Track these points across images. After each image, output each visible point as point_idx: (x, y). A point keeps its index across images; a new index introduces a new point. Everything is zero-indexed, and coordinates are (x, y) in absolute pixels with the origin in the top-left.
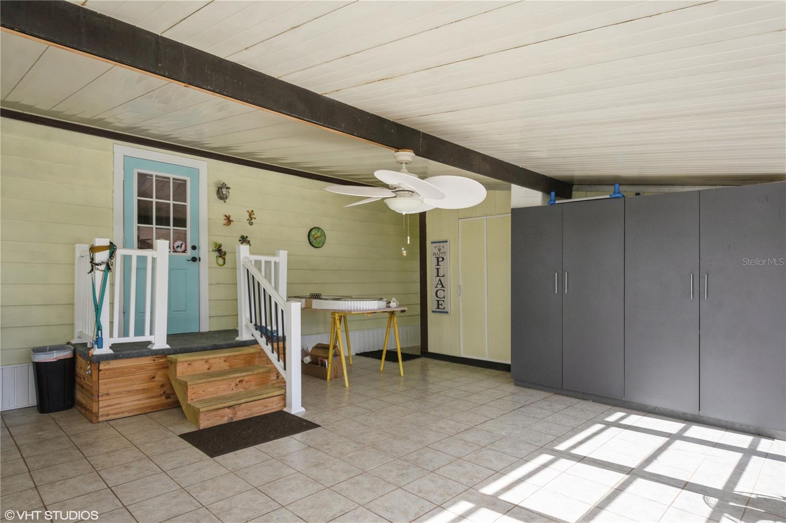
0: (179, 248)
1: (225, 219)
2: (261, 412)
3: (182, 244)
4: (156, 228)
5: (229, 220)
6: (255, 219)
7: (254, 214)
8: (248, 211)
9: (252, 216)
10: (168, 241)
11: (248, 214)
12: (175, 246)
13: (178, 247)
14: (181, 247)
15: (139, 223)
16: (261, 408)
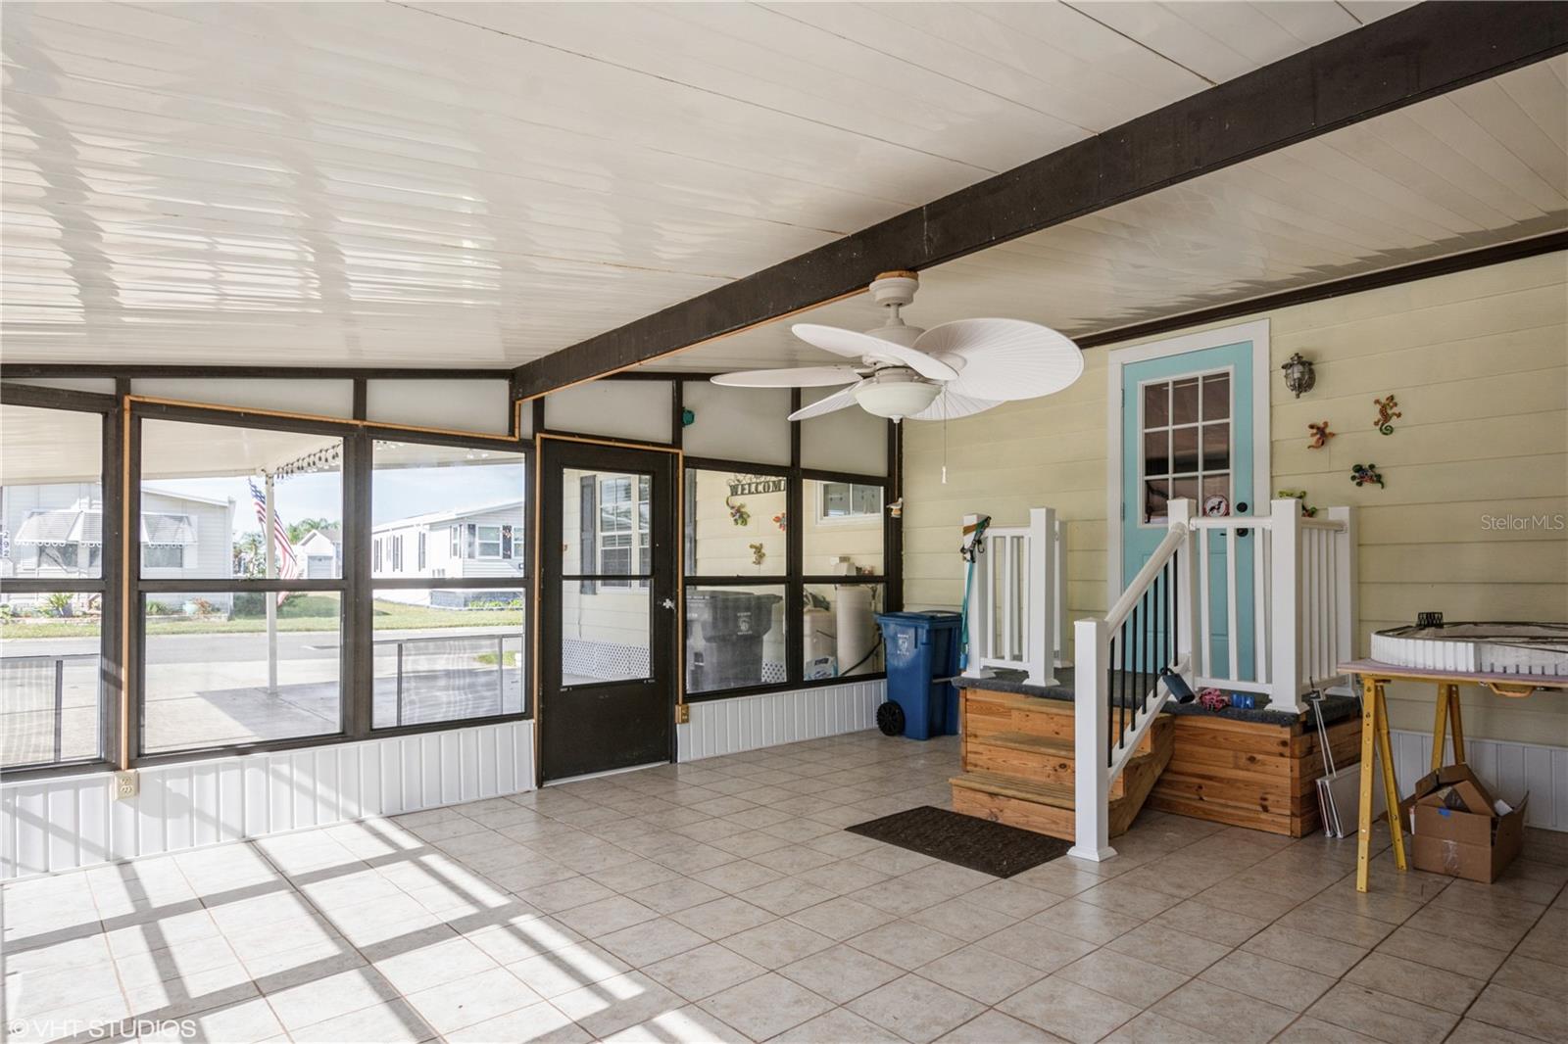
0: (1215, 511)
1: (1313, 435)
2: (1047, 830)
3: (1220, 503)
4: (1174, 479)
5: (1322, 434)
6: (1399, 415)
7: (1396, 405)
8: (1377, 402)
9: (1390, 412)
10: (1195, 501)
11: (1378, 407)
12: (1208, 508)
13: (1212, 509)
14: (1219, 508)
15: (1147, 474)
16: (1047, 821)
